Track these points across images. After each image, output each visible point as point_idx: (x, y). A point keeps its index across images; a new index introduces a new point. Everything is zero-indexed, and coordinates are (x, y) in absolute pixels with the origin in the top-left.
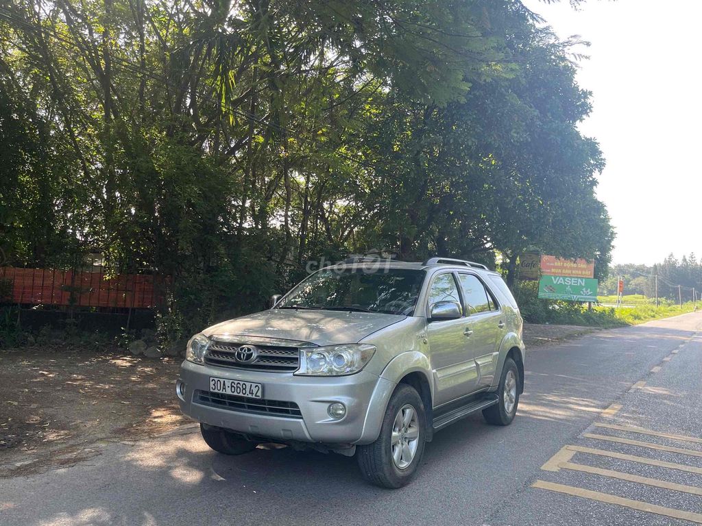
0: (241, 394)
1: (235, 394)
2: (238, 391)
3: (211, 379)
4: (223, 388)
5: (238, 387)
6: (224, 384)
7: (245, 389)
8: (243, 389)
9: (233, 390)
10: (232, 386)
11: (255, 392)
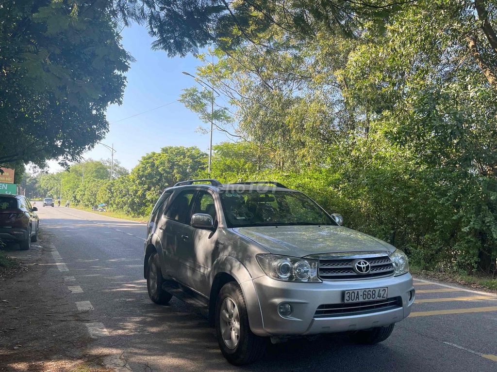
0: (371, 299)
1: (367, 300)
2: (369, 297)
3: (346, 292)
4: (357, 298)
5: (368, 294)
6: (358, 294)
7: (374, 294)
8: (373, 294)
9: (364, 297)
10: (364, 294)
11: (382, 295)
